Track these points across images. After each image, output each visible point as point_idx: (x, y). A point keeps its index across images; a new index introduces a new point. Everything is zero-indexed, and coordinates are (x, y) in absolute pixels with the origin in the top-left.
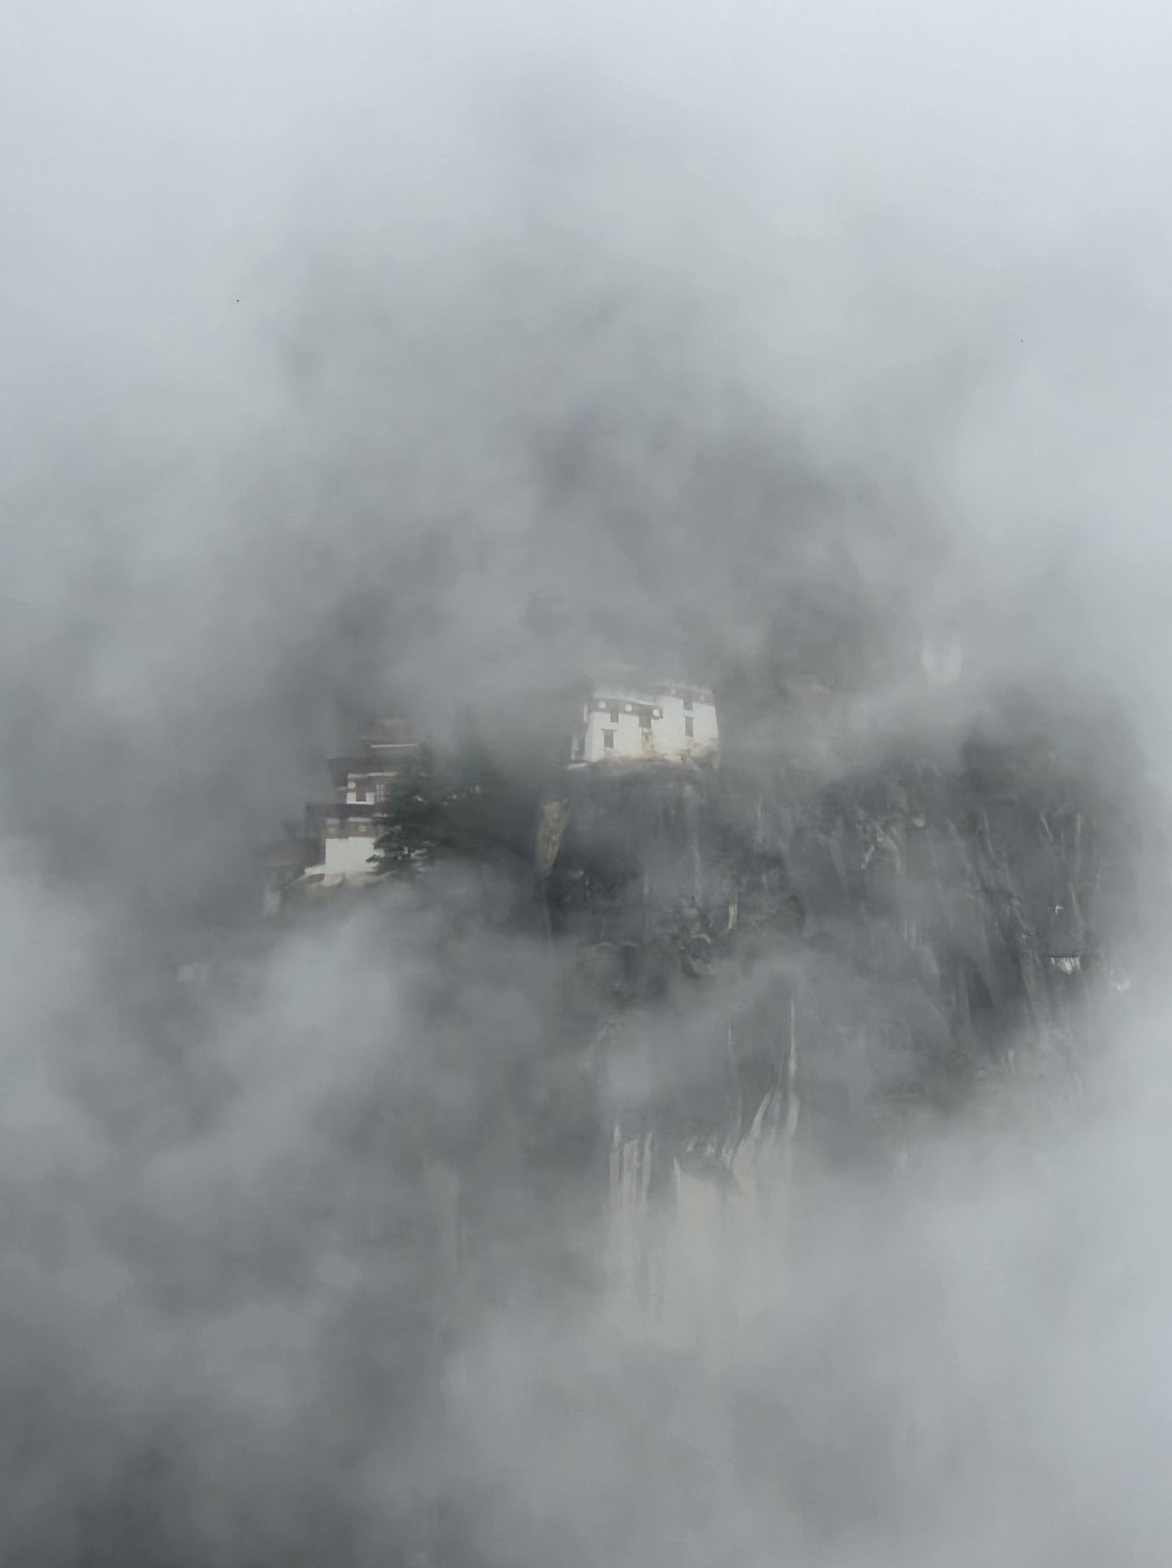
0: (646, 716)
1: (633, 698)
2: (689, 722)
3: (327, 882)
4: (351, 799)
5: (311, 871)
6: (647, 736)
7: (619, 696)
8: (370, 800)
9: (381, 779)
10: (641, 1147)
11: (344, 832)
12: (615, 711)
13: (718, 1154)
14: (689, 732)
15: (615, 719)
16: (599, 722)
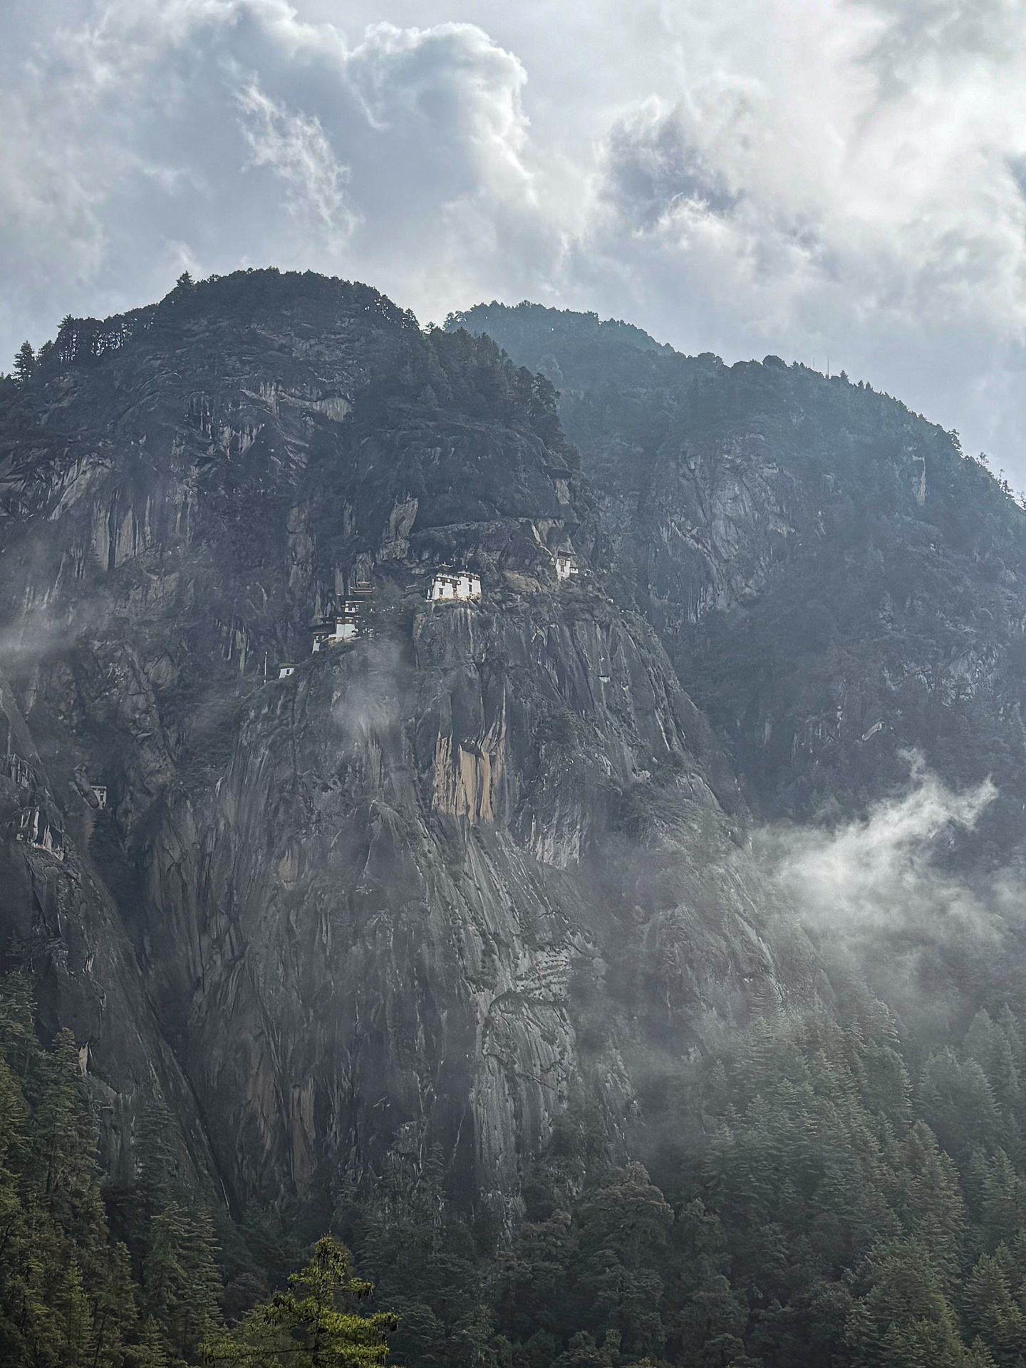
0: (455, 584)
1: (451, 577)
2: (470, 586)
3: (337, 640)
4: (347, 610)
5: (330, 636)
6: (455, 591)
7: (445, 576)
8: (353, 611)
9: (357, 603)
10: (448, 740)
11: (343, 622)
12: (444, 581)
13: (476, 744)
14: (470, 590)
15: (444, 585)
16: (438, 585)
